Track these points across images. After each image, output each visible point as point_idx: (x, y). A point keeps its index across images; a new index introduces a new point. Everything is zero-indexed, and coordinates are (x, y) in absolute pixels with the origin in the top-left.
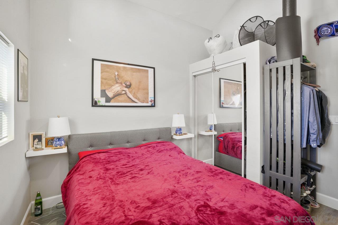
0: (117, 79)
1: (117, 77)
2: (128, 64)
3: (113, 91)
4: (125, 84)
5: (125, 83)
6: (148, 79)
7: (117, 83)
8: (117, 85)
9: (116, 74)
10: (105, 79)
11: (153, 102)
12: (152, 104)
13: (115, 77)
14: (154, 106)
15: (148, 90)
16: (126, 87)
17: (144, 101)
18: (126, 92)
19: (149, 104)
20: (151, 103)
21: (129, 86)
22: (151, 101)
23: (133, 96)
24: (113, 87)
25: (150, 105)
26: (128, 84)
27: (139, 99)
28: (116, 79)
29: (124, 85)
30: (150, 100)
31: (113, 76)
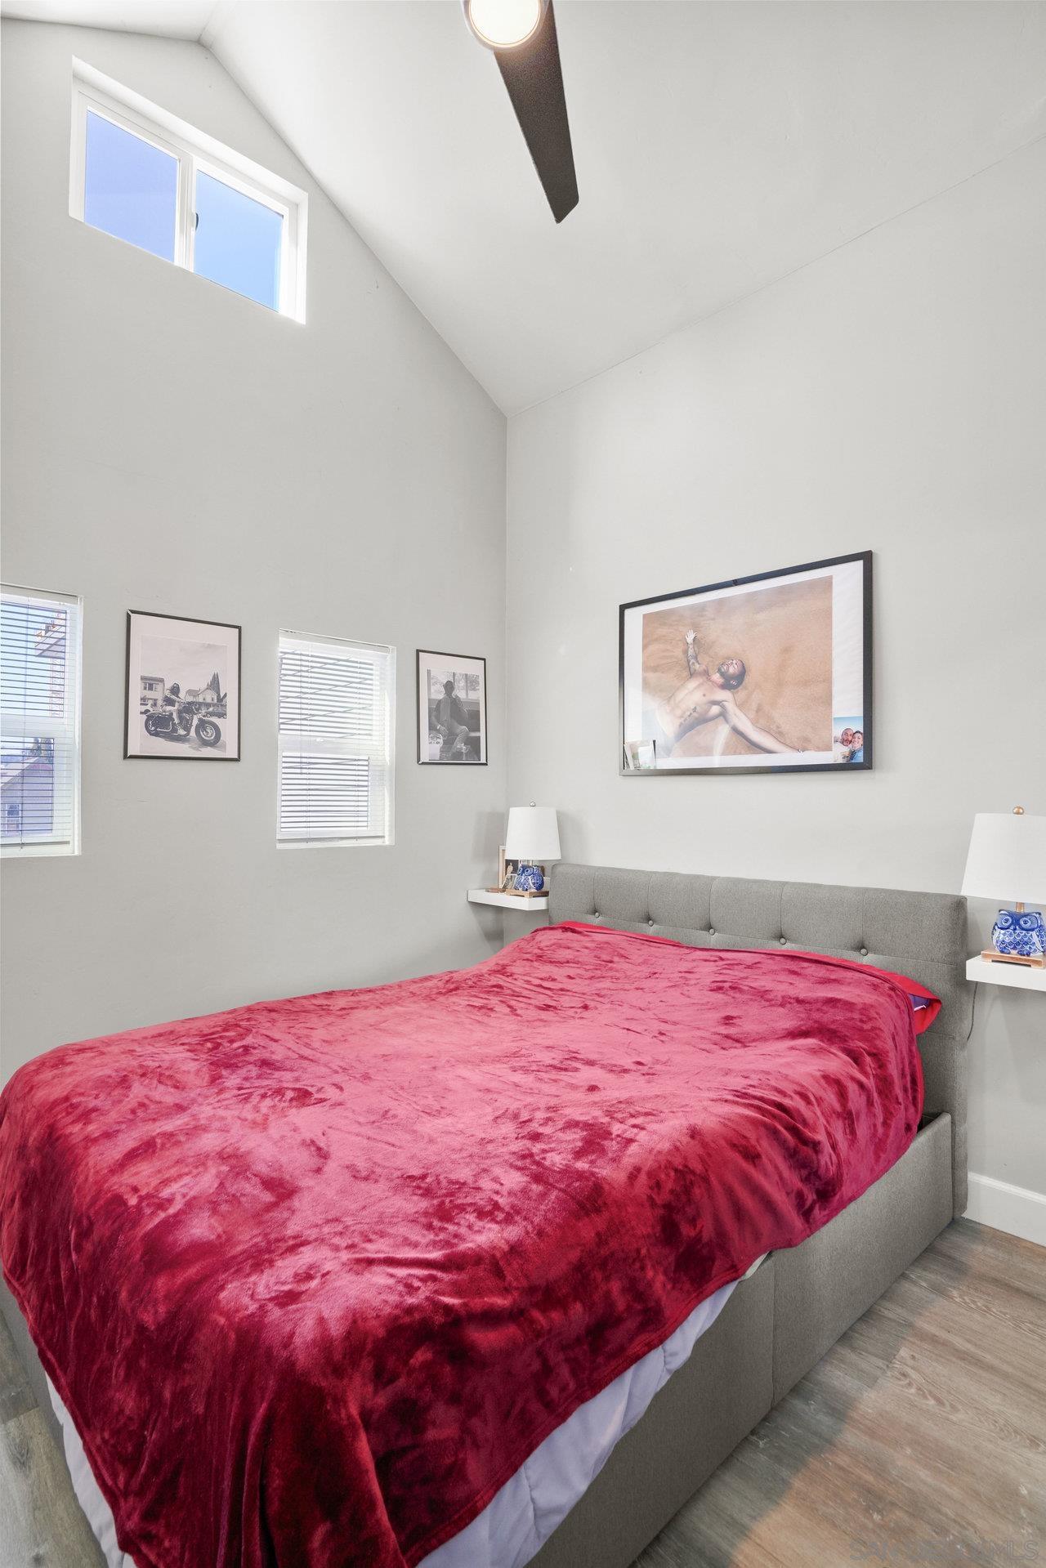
0: (692, 661)
1: (691, 652)
2: (736, 583)
3: (678, 712)
4: (722, 675)
5: (719, 670)
6: (830, 625)
7: (692, 674)
8: (692, 684)
9: (690, 639)
10: (655, 669)
11: (858, 743)
12: (853, 754)
13: (686, 652)
14: (867, 765)
15: (828, 680)
16: (724, 687)
17: (806, 740)
18: (723, 707)
19: (837, 754)
20: (846, 750)
21: (733, 682)
22: (846, 740)
23: (754, 722)
24: (680, 695)
25: (840, 761)
26: (731, 670)
27: (779, 735)
28: (688, 661)
29: (716, 677)
30: (838, 731)
31: (678, 652)
